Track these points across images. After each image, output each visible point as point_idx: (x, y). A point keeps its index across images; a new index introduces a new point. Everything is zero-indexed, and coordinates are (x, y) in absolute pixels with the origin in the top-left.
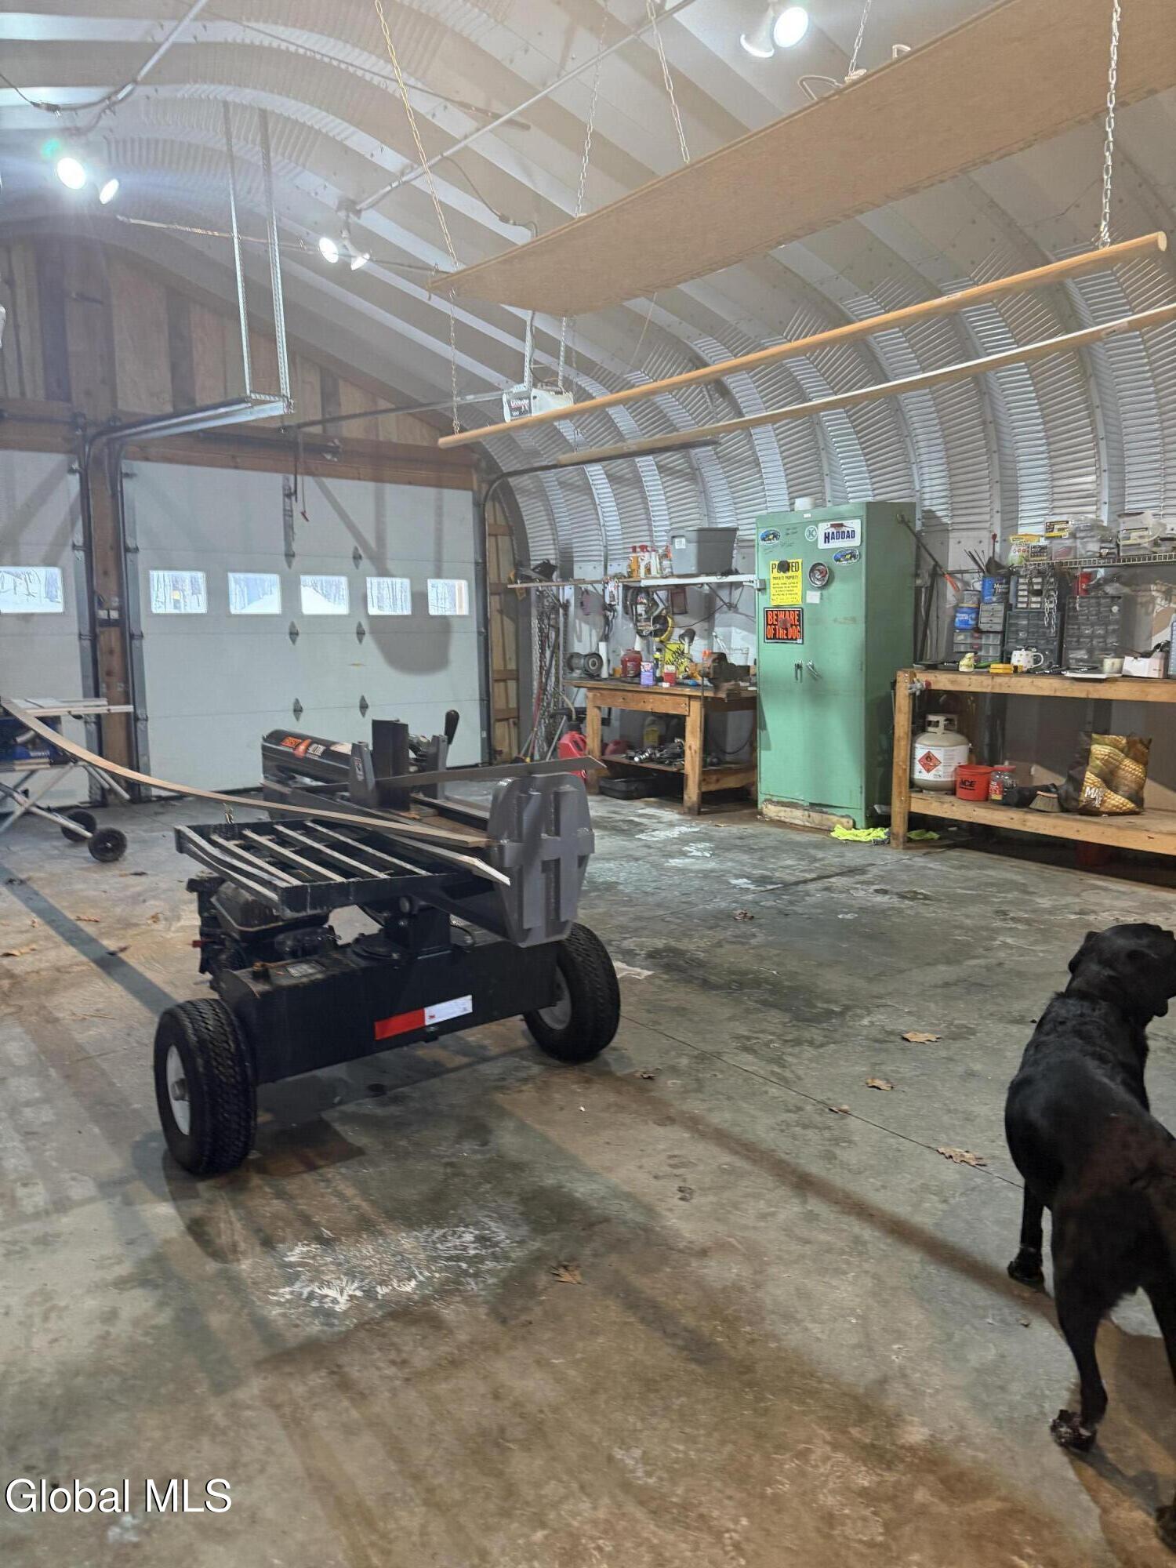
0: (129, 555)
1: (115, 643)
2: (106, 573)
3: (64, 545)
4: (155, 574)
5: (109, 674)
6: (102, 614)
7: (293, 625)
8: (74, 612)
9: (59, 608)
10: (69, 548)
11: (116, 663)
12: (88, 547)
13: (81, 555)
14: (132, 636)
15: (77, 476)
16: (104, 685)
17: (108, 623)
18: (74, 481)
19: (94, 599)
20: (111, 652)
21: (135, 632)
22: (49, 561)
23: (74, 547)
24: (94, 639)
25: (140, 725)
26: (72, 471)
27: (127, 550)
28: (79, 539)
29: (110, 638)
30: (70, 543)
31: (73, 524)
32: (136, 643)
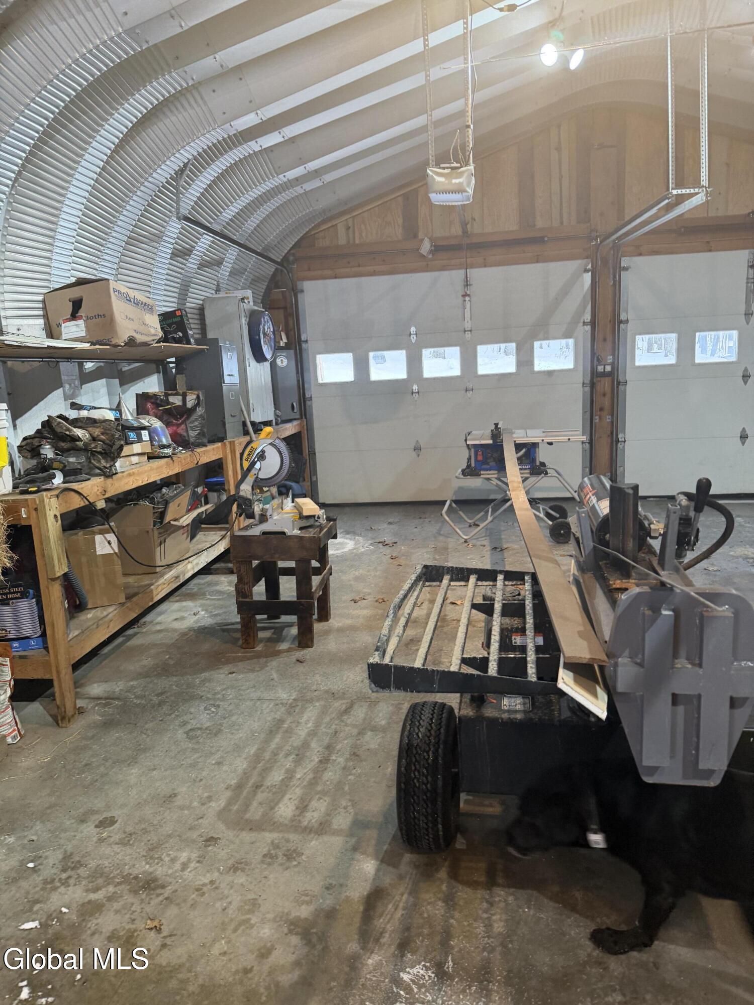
0: (622, 326)
1: (608, 389)
2: (605, 340)
3: (578, 322)
4: (638, 338)
5: (601, 409)
6: (600, 369)
7: (746, 370)
8: (581, 368)
9: (570, 365)
10: (581, 324)
11: (607, 402)
12: (593, 323)
13: (588, 328)
14: (619, 383)
15: (590, 273)
16: (597, 417)
17: (604, 374)
18: (587, 278)
19: (595, 358)
20: (604, 395)
21: (621, 379)
22: (567, 336)
23: (584, 323)
24: (593, 385)
25: (620, 446)
26: (586, 271)
27: (620, 322)
28: (588, 317)
29: (605, 385)
30: (582, 321)
31: (585, 308)
32: (621, 388)
